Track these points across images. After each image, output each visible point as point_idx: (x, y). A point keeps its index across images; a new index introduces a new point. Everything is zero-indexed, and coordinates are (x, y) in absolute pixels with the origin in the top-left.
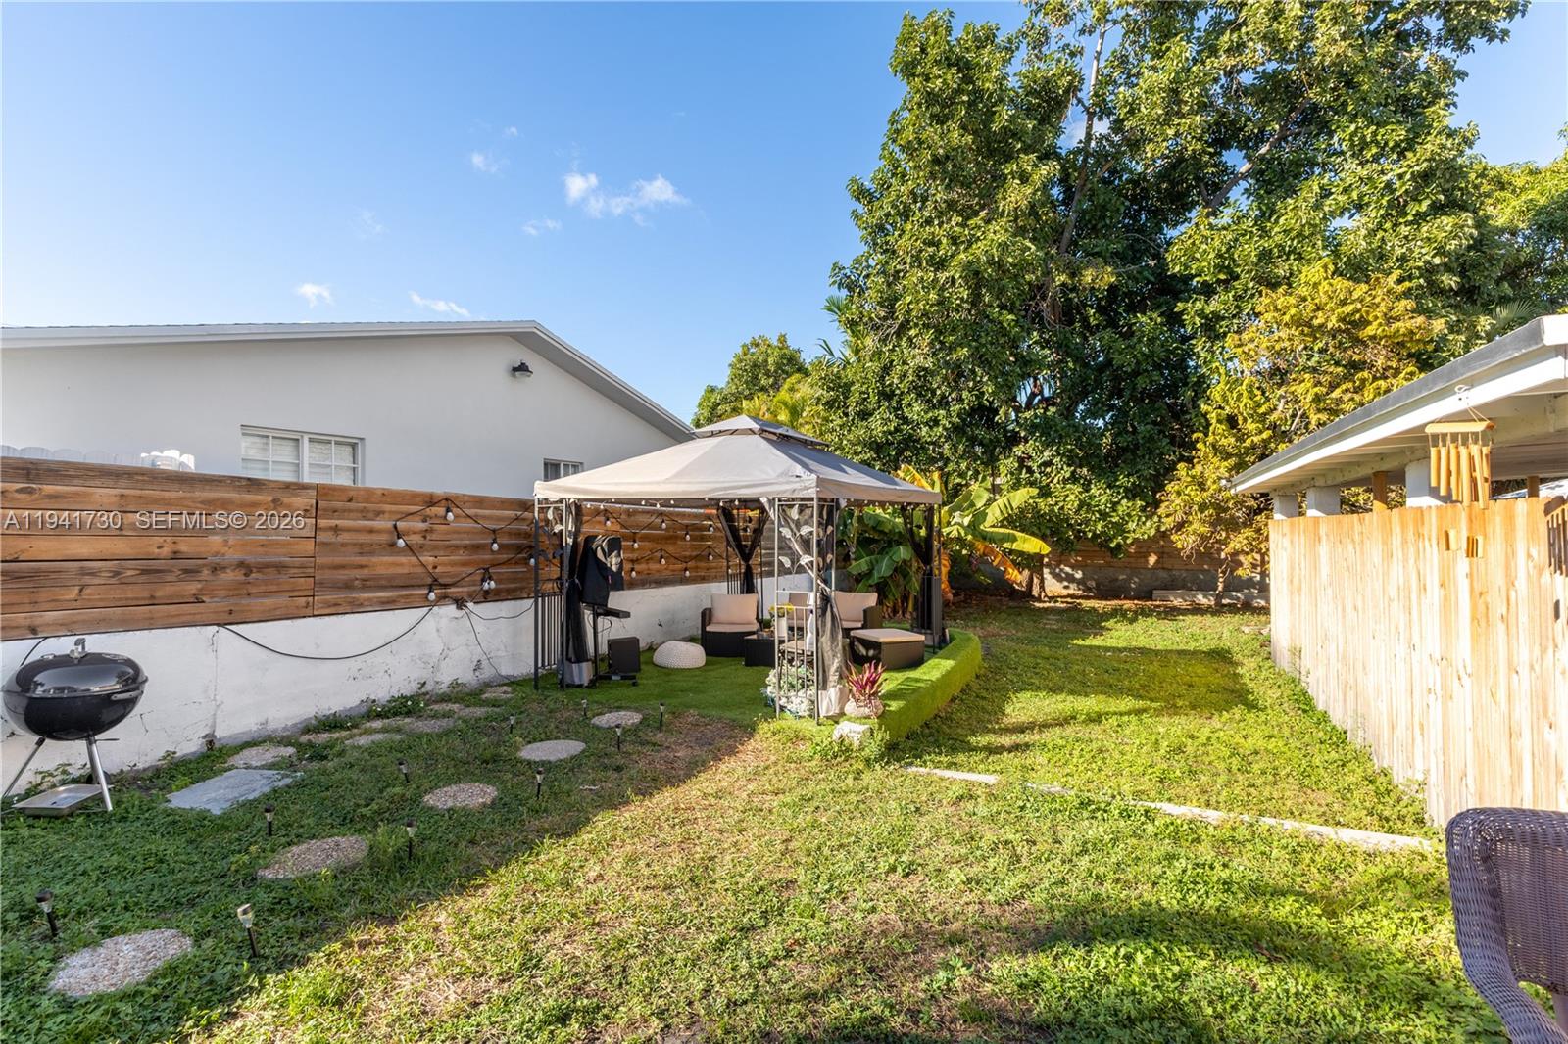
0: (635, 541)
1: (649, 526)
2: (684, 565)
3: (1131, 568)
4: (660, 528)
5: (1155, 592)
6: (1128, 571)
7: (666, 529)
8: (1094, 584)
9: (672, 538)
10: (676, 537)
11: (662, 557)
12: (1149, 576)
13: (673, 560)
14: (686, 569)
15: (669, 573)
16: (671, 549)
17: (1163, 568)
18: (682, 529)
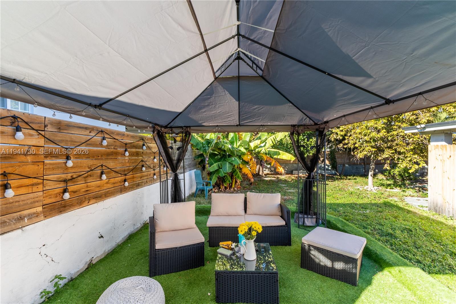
0: (68, 158)
1: (86, 142)
2: (123, 178)
3: (285, 163)
4: (101, 145)
5: (294, 171)
6: (284, 164)
7: (107, 146)
8: (273, 169)
9: (112, 155)
10: (116, 154)
11: (102, 173)
12: (291, 166)
13: (114, 174)
14: (125, 181)
15: (110, 186)
16: (111, 164)
17: (295, 163)
18: (120, 147)
